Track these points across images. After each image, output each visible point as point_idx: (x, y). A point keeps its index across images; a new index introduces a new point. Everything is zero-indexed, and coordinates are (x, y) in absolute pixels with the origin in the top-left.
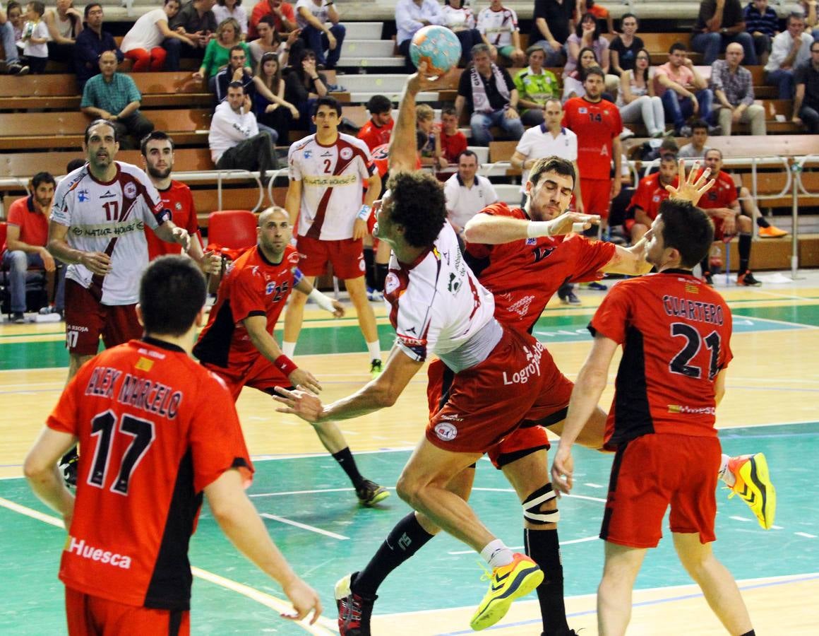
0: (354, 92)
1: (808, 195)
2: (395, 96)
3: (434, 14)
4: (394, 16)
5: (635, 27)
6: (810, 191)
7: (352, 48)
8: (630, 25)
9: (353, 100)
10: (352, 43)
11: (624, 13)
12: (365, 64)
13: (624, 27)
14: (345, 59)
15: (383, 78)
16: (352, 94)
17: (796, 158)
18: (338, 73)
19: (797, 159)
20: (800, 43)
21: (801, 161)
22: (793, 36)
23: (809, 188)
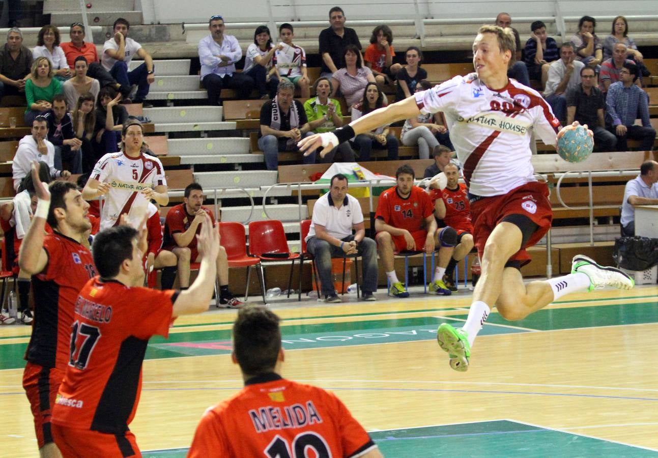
0: (158, 123)
1: (567, 208)
2: (195, 126)
3: (233, 51)
4: (197, 53)
5: (417, 59)
6: (569, 205)
7: (161, 83)
8: (413, 57)
9: (157, 130)
10: (161, 79)
11: (409, 46)
12: (171, 97)
13: (408, 59)
14: (152, 93)
15: (186, 109)
16: (156, 125)
17: (555, 174)
18: (144, 106)
19: (557, 175)
20: (572, 69)
21: (560, 177)
22: (566, 64)
23: (568, 201)
